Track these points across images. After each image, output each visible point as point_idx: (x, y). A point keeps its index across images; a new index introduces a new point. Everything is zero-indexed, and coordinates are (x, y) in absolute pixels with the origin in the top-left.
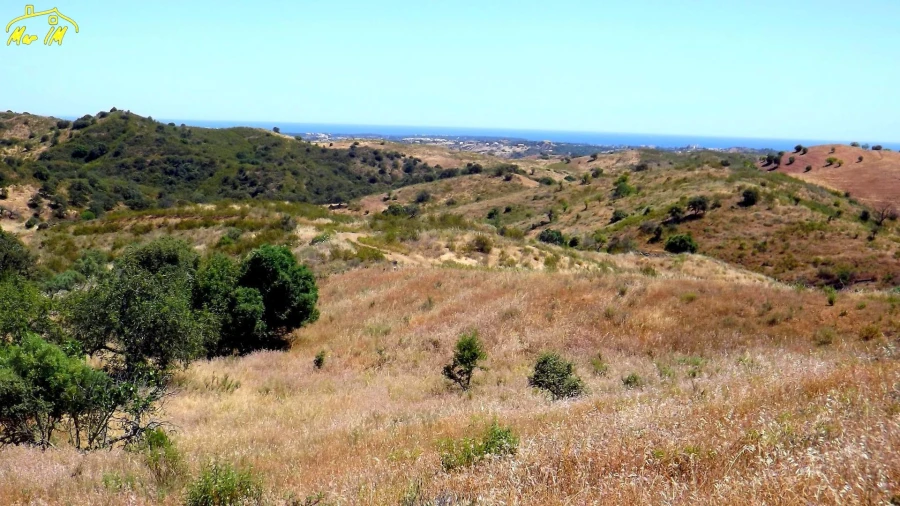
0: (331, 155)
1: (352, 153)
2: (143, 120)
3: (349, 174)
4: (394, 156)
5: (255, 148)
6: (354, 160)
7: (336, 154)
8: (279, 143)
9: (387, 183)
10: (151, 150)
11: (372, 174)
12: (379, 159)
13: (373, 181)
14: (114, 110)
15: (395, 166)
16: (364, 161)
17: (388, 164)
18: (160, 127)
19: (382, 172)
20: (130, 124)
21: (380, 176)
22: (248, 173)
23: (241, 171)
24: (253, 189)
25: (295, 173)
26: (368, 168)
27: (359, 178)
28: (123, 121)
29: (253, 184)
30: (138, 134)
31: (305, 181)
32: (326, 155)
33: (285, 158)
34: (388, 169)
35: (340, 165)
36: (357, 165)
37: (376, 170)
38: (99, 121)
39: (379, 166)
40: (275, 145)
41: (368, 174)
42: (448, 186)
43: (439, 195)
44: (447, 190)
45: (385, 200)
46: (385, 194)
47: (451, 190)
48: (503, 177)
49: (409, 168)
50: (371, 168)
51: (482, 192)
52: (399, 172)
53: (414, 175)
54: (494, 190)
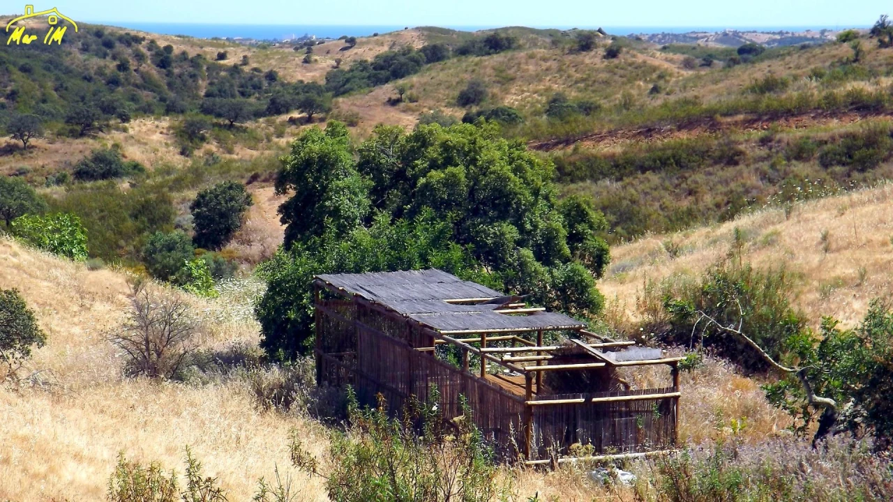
4: (130, 40)
9: (137, 86)
11: (107, 71)
12: (108, 45)
13: (113, 82)
15: (139, 57)
16: (87, 49)
17: (127, 52)
19: (123, 67)
21: (122, 75)
26: (95, 62)
34: (133, 64)
36: (76, 58)
37: (113, 65)
39: (114, 58)
41: (100, 72)
42: (499, 71)
43: (496, 90)
44: (505, 81)
45: (393, 103)
46: (388, 90)
47: (513, 79)
48: (601, 52)
49: (164, 59)
50: (101, 62)
51: (583, 80)
52: (149, 67)
53: (176, 71)
54: (604, 76)
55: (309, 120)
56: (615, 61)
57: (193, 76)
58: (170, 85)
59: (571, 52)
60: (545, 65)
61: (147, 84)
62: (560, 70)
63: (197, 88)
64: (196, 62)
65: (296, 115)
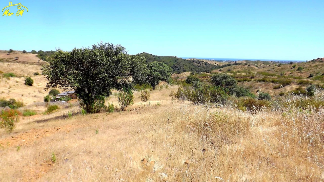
0: (189, 61)
1: (194, 61)
2: (150, 54)
3: (194, 65)
4: (202, 62)
5: (173, 60)
6: (194, 62)
7: (190, 61)
8: (178, 59)
10: (154, 61)
12: (199, 62)
13: (199, 67)
14: (144, 52)
15: (203, 64)
16: (196, 63)
18: (154, 56)
19: (200, 65)
20: (148, 55)
21: (200, 66)
22: (175, 65)
23: (174, 65)
24: (178, 69)
25: (186, 65)
27: (196, 66)
28: (146, 55)
29: (177, 68)
30: (150, 57)
31: (188, 67)
32: (188, 61)
33: (181, 62)
34: (202, 64)
35: (192, 63)
36: (195, 64)
38: (141, 55)
40: (177, 59)
41: (198, 65)
42: (234, 67)
43: (233, 70)
44: (234, 68)
45: (219, 71)
46: (219, 70)
47: (235, 68)
48: (248, 65)
49: (206, 64)
50: (198, 64)
51: (244, 69)
52: (204, 65)
53: (207, 65)
54: (247, 69)
55: (209, 73)
56: (249, 67)
57: (209, 66)
58: (206, 67)
59: (244, 65)
60: (240, 67)
61: (203, 67)
62: (241, 68)
63: (209, 67)
64: (210, 64)
65: (207, 72)
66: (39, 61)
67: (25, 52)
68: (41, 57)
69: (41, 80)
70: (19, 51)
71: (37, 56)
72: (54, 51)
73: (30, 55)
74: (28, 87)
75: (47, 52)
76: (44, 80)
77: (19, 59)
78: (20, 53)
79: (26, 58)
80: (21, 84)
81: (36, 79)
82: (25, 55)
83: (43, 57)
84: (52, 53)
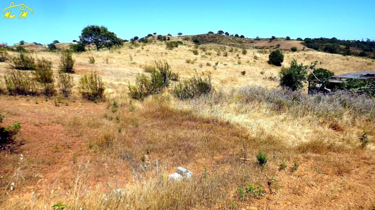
66: (304, 48)
67: (288, 39)
68: (307, 44)
69: (299, 58)
70: (282, 38)
71: (302, 43)
72: (324, 38)
73: (294, 42)
74: (272, 68)
75: (316, 39)
76: (304, 59)
77: (280, 46)
78: (282, 40)
79: (289, 45)
80: (262, 62)
81: (291, 56)
82: (288, 42)
83: (309, 44)
84: (322, 41)
